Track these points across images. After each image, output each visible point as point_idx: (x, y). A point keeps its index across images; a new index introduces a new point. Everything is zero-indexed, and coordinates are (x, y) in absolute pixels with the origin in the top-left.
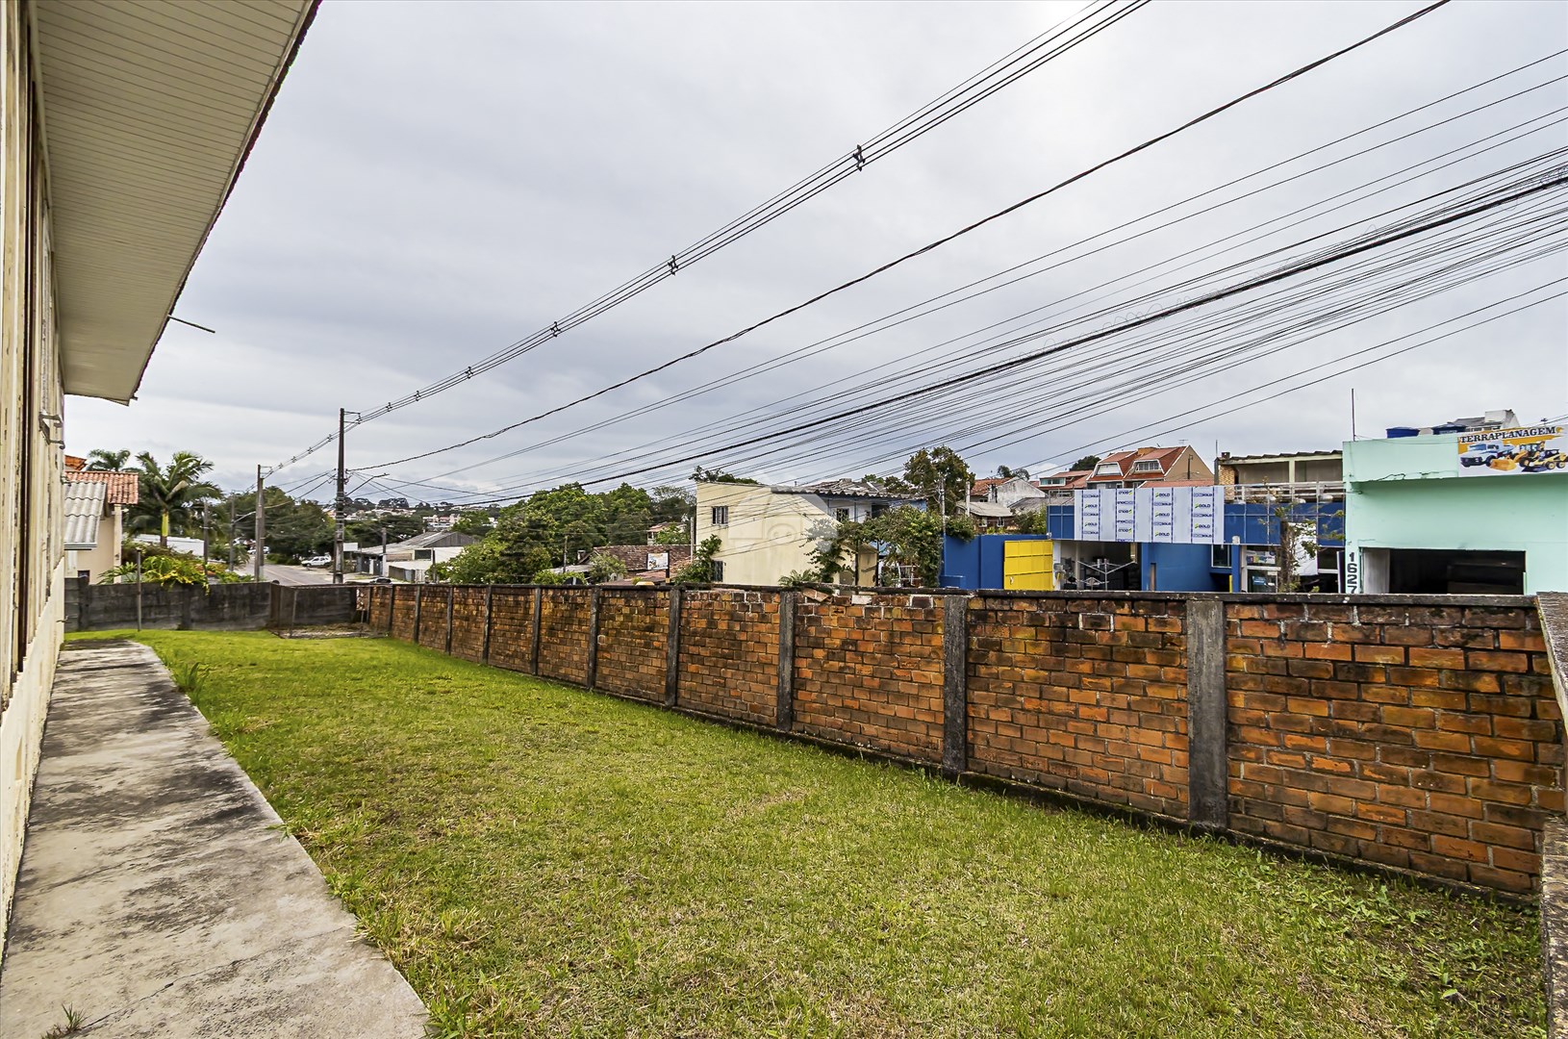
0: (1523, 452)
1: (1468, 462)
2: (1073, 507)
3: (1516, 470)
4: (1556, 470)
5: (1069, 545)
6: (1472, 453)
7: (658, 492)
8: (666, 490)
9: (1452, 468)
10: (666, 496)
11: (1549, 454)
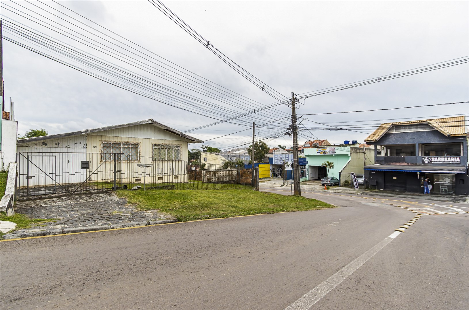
0: (323, 151)
1: (318, 153)
2: (273, 158)
3: (323, 154)
4: (327, 154)
5: (273, 165)
6: (318, 151)
7: (192, 150)
8: (194, 150)
9: (316, 154)
10: (195, 151)
11: (326, 152)
